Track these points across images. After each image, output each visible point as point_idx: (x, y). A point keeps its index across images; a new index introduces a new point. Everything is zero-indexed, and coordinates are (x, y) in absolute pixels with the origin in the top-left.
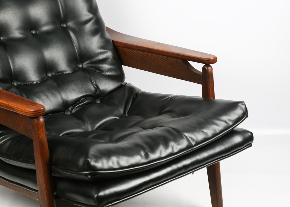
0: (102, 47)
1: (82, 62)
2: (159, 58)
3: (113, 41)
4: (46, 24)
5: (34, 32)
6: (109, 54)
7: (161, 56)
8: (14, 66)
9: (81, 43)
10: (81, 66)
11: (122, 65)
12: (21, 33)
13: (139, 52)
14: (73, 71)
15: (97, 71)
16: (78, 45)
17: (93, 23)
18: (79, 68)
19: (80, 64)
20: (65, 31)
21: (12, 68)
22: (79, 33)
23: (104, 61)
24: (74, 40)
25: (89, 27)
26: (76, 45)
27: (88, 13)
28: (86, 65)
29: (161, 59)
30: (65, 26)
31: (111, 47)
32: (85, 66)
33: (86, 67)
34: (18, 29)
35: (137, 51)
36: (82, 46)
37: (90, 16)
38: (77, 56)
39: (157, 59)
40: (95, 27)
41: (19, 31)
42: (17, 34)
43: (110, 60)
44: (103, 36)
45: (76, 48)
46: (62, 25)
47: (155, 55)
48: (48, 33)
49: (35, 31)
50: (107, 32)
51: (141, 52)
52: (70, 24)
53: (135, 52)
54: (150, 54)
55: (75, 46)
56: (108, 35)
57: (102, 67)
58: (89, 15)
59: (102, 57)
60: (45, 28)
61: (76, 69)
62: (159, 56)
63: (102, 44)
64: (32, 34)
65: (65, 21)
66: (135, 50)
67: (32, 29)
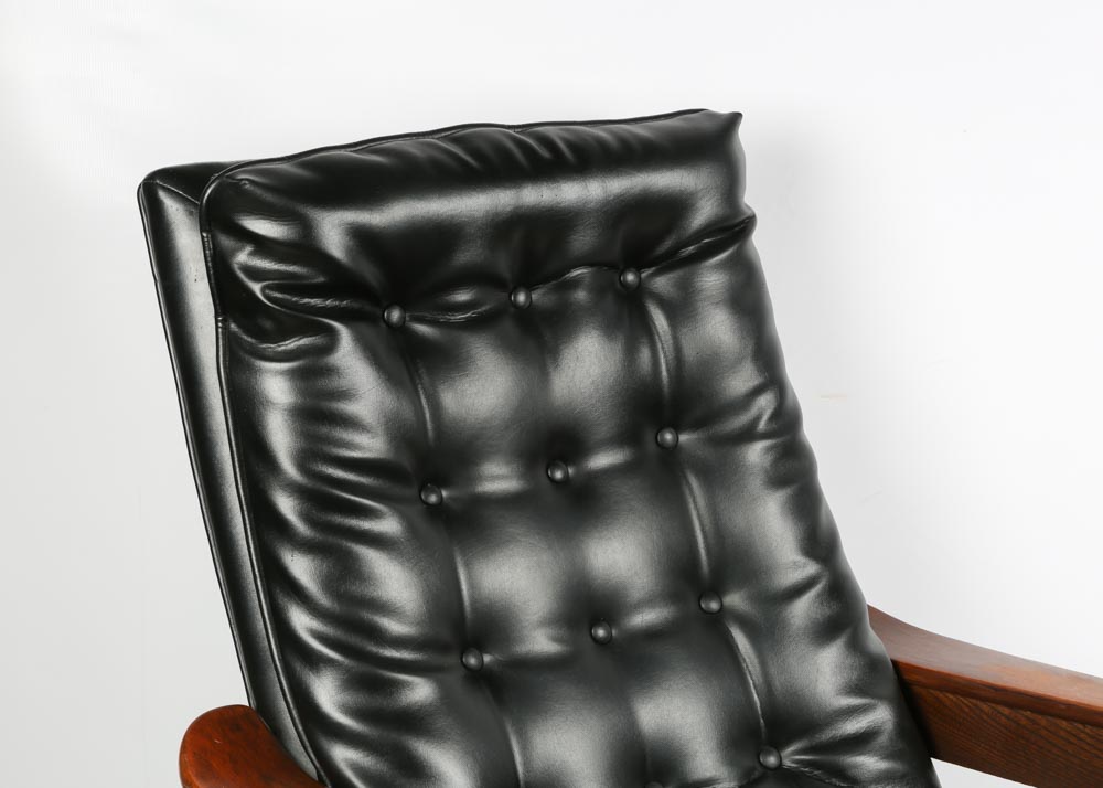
0: (855, 689)
1: (777, 745)
2: (1082, 735)
3: (895, 663)
4: (648, 602)
5: (601, 633)
6: (881, 716)
7: (1088, 729)
8: (526, 763)
9: (773, 670)
10: (772, 760)
11: (932, 759)
12: (555, 640)
13: (1000, 708)
14: (744, 782)
15: (834, 780)
16: (761, 680)
17: (819, 595)
18: (765, 767)
19: (769, 753)
20: (716, 624)
21: (520, 769)
22: (766, 632)
23: (861, 741)
24: (747, 660)
25: (802, 610)
26: (754, 678)
27: (801, 559)
28: (791, 756)
29: (1088, 740)
30: (714, 606)
31: (889, 686)
32: (787, 763)
33: (793, 765)
34: (548, 622)
35: (993, 705)
36: (777, 683)
37: (811, 568)
38: (759, 722)
39: (1073, 739)
40: (828, 612)
41: (551, 632)
42: (541, 642)
43: (883, 739)
44: (856, 645)
45: (754, 691)
46: (703, 606)
47: (1064, 724)
48: (652, 635)
49: (605, 629)
50: (873, 628)
51: (1006, 711)
52: (735, 600)
53: (985, 707)
54: (1043, 721)
55: (751, 682)
56: (875, 641)
57: (856, 766)
58: (805, 566)
59: (852, 726)
60: (644, 618)
61: (757, 774)
62: (1081, 727)
63: (855, 675)
64: (595, 640)
65: (716, 589)
66: (985, 700)
67: (595, 621)
